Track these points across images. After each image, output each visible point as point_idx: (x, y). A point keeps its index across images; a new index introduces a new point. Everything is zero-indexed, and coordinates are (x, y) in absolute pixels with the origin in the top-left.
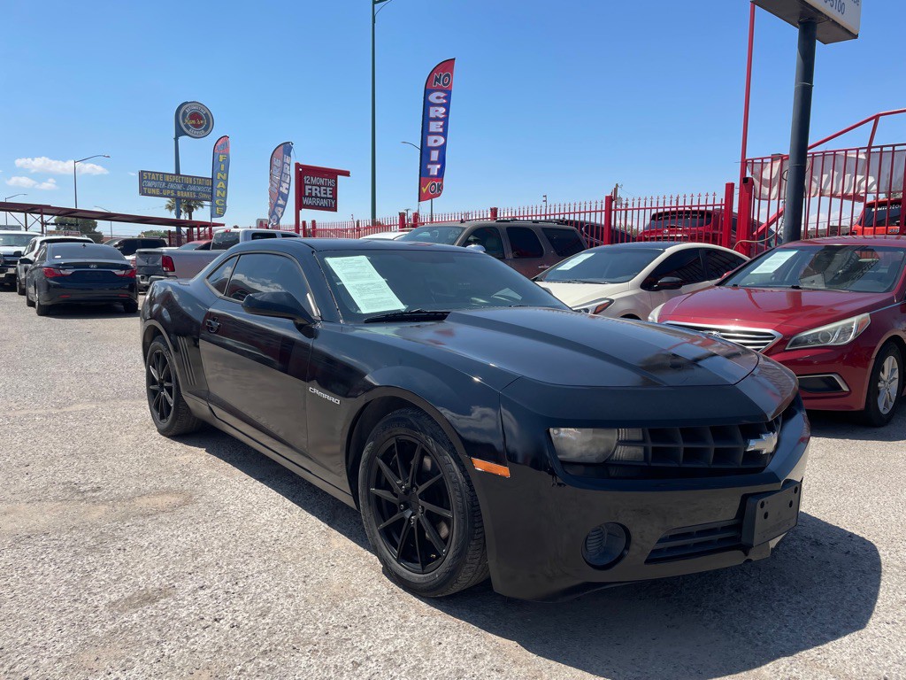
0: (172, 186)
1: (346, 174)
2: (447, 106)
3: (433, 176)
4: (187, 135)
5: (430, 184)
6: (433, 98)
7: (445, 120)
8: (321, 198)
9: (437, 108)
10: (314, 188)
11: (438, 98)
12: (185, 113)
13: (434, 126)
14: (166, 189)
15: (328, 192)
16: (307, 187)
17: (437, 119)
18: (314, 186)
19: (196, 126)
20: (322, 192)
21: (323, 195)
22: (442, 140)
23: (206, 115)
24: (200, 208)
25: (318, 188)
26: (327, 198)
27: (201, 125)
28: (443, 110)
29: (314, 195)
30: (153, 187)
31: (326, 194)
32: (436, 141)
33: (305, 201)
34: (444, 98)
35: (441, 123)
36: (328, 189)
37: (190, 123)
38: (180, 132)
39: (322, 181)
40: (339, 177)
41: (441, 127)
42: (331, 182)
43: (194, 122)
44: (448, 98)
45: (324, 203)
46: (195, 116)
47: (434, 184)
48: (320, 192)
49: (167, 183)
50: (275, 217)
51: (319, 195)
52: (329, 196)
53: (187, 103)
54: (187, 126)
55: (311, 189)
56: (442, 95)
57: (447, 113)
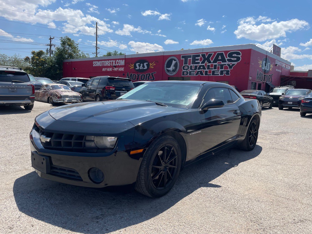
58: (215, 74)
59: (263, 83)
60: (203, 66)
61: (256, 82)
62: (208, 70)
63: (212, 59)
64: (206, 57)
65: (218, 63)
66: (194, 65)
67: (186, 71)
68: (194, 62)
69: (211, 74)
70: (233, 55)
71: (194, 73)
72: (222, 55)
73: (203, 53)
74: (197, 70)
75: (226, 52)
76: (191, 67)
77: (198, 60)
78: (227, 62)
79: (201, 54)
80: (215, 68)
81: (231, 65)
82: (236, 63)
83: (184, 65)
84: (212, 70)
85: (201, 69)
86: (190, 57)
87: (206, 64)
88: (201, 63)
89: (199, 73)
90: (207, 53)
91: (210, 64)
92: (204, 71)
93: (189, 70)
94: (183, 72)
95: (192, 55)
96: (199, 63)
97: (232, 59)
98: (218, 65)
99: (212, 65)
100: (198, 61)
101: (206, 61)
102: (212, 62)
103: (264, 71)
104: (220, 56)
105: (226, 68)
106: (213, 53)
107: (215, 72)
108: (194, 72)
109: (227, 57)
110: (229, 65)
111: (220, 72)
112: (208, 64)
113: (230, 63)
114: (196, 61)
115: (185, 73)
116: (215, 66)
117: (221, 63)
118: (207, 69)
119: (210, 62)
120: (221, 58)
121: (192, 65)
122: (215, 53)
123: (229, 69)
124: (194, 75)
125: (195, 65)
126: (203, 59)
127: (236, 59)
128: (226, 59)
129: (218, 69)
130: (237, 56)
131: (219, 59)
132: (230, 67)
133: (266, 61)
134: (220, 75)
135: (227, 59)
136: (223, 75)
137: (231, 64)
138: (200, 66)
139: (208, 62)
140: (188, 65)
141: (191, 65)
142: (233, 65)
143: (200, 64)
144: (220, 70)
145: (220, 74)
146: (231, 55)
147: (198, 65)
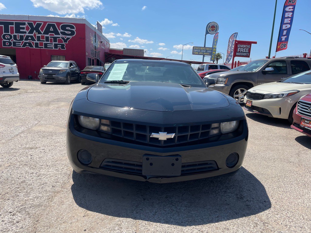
0: (202, 51)
1: (255, 43)
2: (293, 12)
3: (283, 41)
4: (209, 33)
5: (282, 44)
6: (287, 9)
7: (292, 18)
8: (243, 52)
9: (288, 13)
10: (241, 49)
11: (290, 9)
12: (209, 26)
13: (286, 21)
14: (201, 52)
15: (247, 50)
16: (238, 49)
17: (288, 17)
18: (241, 48)
19: (213, 30)
20: (244, 50)
21: (244, 52)
22: (289, 26)
23: (217, 26)
24: (221, 59)
25: (243, 49)
26: (246, 52)
27: (214, 30)
28: (291, 14)
29: (241, 51)
30: (196, 52)
31: (246, 51)
32: (286, 27)
33: (237, 54)
34: (292, 8)
35: (290, 19)
36: (247, 49)
37: (210, 29)
38: (207, 33)
39: (245, 46)
40: (252, 44)
41: (290, 20)
42: (248, 46)
43: (212, 29)
44: (294, 9)
45: (245, 54)
46: (213, 27)
47: (283, 44)
48: (243, 50)
49: (201, 50)
50: (228, 60)
51: (243, 51)
52: (247, 52)
53: (211, 22)
54: (210, 31)
55: (240, 49)
56: (292, 7)
57: (293, 15)
58: (48, 47)
59: (95, 59)
60: (32, 37)
61: (91, 58)
62: (38, 42)
63: (42, 29)
64: (34, 27)
65: (50, 35)
66: (18, 35)
67: (8, 41)
68: (18, 31)
69: (44, 47)
70: (67, 28)
71: (20, 44)
72: (53, 26)
73: (29, 21)
74: (24, 41)
75: (58, 24)
76: (15, 36)
77: (23, 28)
78: (61, 35)
79: (26, 22)
80: (47, 40)
81: (65, 39)
82: (71, 37)
83: (4, 33)
84: (44, 42)
85: (29, 40)
86: (12, 24)
87: (35, 35)
88: (29, 33)
89: (27, 44)
90: (35, 22)
91: (40, 35)
92: (33, 43)
93: (12, 40)
94: (4, 42)
95: (14, 22)
96: (25, 33)
97: (66, 32)
98: (50, 37)
99: (43, 37)
100: (25, 30)
101: (35, 31)
102: (42, 33)
103: (95, 47)
104: (51, 28)
105: (60, 41)
106: (43, 23)
107: (48, 45)
108: (20, 42)
109: (60, 30)
110: (63, 38)
111: (53, 45)
112: (37, 35)
113: (64, 36)
114: (21, 30)
115: (7, 44)
116: (47, 38)
117: (53, 35)
118: (36, 40)
119: (39, 33)
120: (53, 30)
121: (17, 34)
122: (45, 23)
123: (64, 43)
124: (20, 46)
125: (20, 34)
126: (30, 28)
127: (70, 33)
128: (59, 31)
129: (51, 41)
130: (71, 29)
131: (50, 30)
132: (65, 41)
133: (95, 38)
134: (54, 49)
135: (61, 32)
136: (58, 49)
137: (66, 37)
138: (28, 37)
139: (37, 33)
140: (10, 33)
141: (15, 34)
142: (68, 39)
143: (27, 34)
144: (53, 43)
145: (54, 47)
146: (64, 27)
147: (25, 35)
